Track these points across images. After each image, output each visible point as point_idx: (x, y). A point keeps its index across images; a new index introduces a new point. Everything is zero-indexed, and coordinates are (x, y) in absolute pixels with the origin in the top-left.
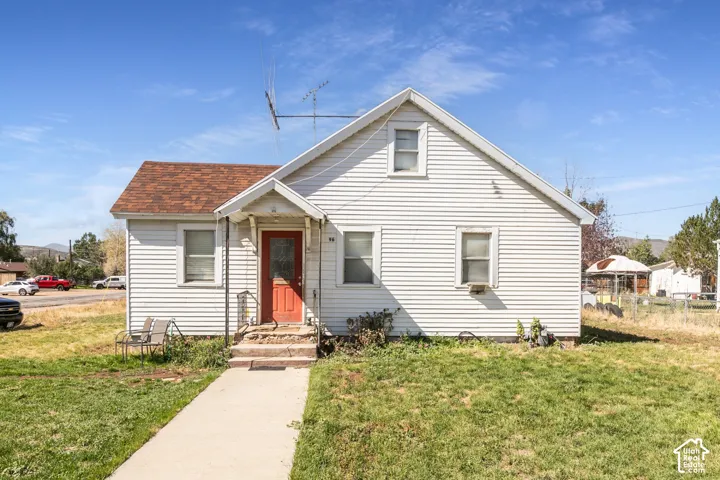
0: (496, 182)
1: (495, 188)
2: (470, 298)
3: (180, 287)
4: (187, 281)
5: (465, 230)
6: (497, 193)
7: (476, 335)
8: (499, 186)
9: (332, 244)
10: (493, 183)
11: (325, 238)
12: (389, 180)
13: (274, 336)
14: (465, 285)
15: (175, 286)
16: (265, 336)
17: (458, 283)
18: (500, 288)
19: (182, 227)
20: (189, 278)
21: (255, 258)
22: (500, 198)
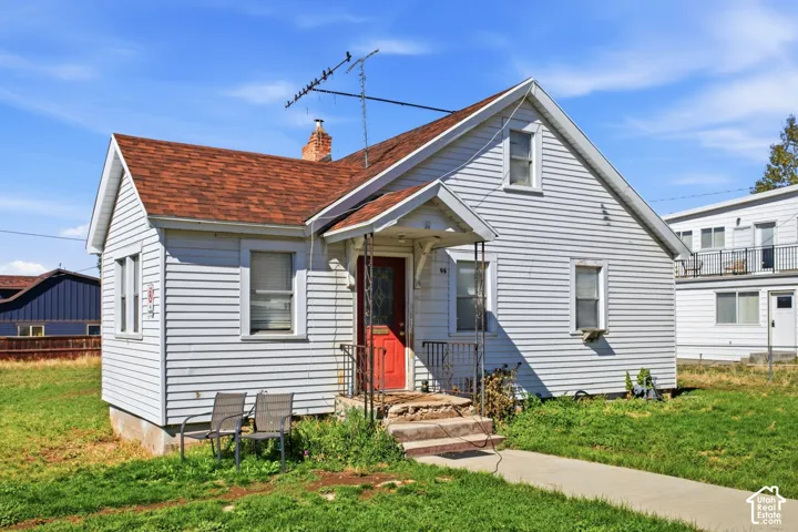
0: (605, 206)
1: (605, 213)
2: (583, 347)
3: (245, 341)
4: (253, 331)
5: (577, 262)
6: (606, 219)
7: (590, 392)
8: (608, 211)
9: (444, 277)
10: (603, 207)
11: (436, 267)
12: (505, 194)
13: (427, 407)
14: (580, 332)
15: (238, 339)
16: (417, 409)
17: (573, 330)
18: (611, 335)
19: (248, 245)
20: (256, 326)
21: (350, 295)
22: (608, 225)
